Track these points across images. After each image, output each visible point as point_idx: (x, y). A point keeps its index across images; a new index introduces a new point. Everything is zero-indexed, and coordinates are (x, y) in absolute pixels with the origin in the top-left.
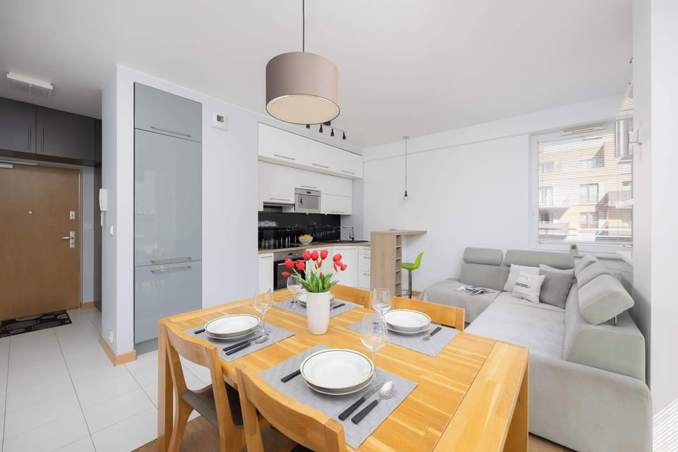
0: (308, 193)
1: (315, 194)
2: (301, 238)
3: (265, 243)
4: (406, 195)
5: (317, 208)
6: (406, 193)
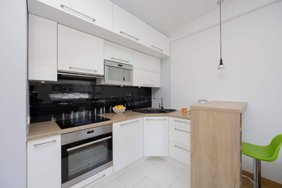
0: (119, 65)
1: (127, 67)
2: (116, 109)
3: (74, 115)
5: (130, 81)
6: (221, 61)
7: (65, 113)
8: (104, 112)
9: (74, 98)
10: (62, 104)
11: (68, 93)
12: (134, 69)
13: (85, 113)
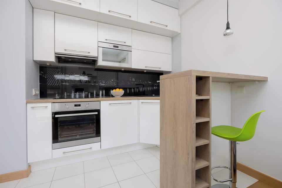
0: (114, 46)
1: (124, 48)
2: (114, 92)
3: (74, 94)
4: (228, 28)
6: (228, 24)
7: (66, 93)
8: (104, 95)
9: (75, 79)
10: (64, 84)
11: (70, 75)
12: (133, 50)
13: (85, 94)
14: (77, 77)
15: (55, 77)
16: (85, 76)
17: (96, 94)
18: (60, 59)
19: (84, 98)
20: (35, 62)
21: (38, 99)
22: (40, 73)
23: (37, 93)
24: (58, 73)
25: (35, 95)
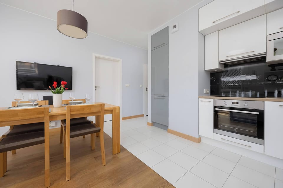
13: (252, 93)
14: (243, 77)
15: (222, 80)
16: (252, 76)
17: (267, 94)
18: (226, 65)
19: (250, 97)
20: (207, 71)
21: (209, 96)
22: (211, 78)
23: (207, 92)
24: (224, 76)
25: (206, 93)
